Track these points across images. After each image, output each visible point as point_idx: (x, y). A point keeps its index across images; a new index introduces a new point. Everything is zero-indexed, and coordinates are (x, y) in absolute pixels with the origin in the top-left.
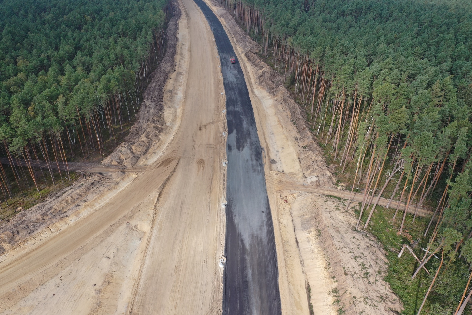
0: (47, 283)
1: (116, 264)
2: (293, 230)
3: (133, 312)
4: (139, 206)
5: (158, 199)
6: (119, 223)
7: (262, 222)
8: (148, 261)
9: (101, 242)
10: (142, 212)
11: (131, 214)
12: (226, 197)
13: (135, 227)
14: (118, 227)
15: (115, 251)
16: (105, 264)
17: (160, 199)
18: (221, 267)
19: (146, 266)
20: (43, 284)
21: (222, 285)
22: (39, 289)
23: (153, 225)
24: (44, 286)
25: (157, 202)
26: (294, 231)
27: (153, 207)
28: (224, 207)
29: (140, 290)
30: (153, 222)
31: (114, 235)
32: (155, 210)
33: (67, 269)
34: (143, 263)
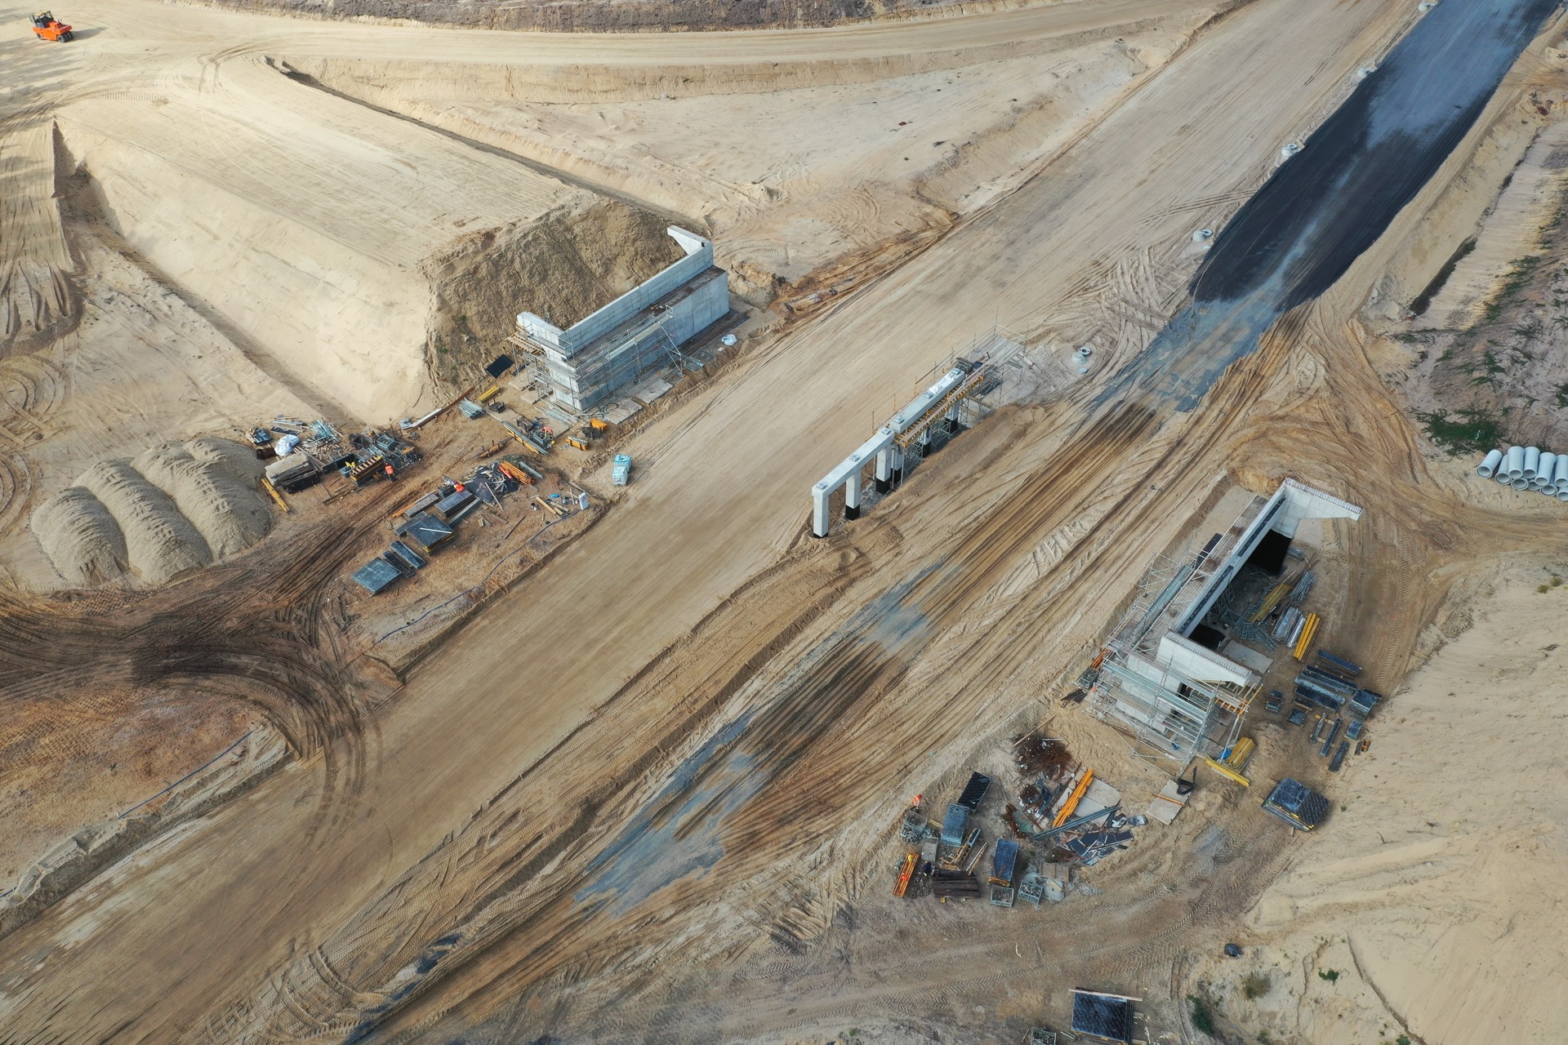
0: (932, 74)
1: (1067, 89)
2: (1515, 162)
3: (1068, 154)
4: (1159, 20)
5: (1208, 23)
6: (1103, 34)
7: (1441, 123)
8: (1132, 104)
9: (1053, 51)
10: (1160, 32)
11: (1134, 28)
12: (1381, 60)
13: (1133, 51)
14: (1097, 40)
15: (1074, 70)
16: (1045, 84)
17: (1212, 26)
18: (1285, 154)
19: (1125, 108)
20: (924, 71)
21: (1269, 176)
22: (917, 76)
23: (1172, 60)
24: (926, 75)
25: (1203, 27)
26: (1518, 164)
27: (1190, 32)
28: (1361, 75)
29: (1094, 134)
30: (1176, 55)
31: (1083, 49)
32: (1193, 38)
33: (972, 67)
34: (1121, 103)
